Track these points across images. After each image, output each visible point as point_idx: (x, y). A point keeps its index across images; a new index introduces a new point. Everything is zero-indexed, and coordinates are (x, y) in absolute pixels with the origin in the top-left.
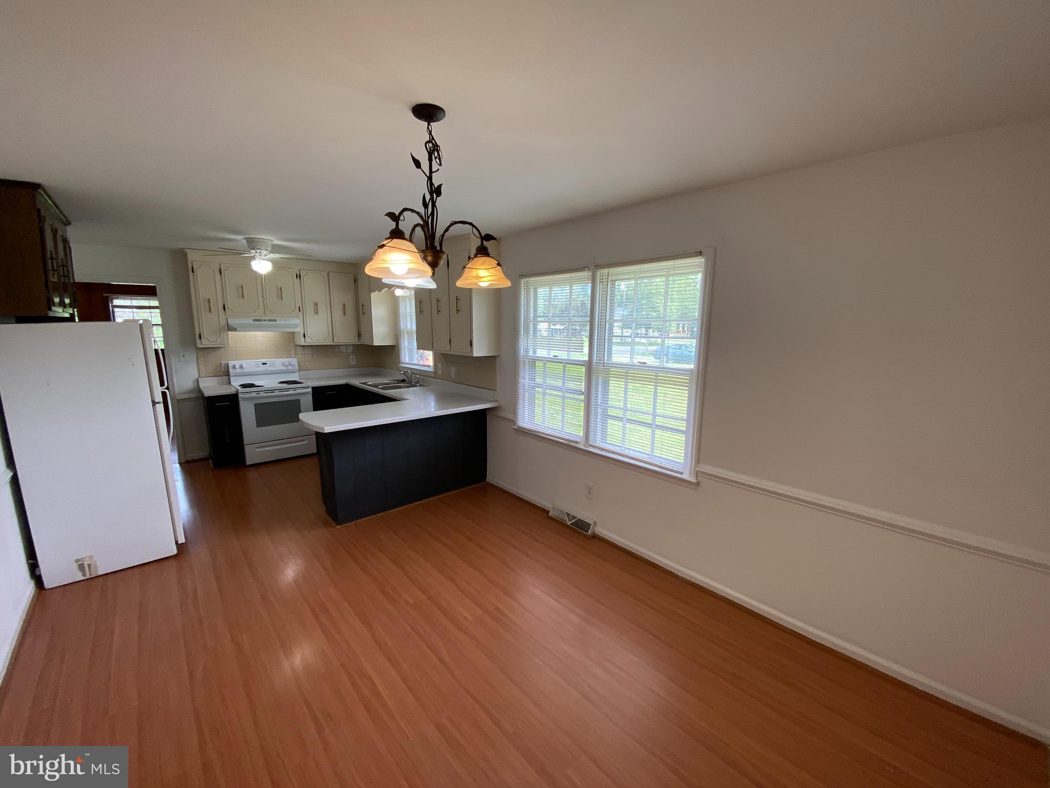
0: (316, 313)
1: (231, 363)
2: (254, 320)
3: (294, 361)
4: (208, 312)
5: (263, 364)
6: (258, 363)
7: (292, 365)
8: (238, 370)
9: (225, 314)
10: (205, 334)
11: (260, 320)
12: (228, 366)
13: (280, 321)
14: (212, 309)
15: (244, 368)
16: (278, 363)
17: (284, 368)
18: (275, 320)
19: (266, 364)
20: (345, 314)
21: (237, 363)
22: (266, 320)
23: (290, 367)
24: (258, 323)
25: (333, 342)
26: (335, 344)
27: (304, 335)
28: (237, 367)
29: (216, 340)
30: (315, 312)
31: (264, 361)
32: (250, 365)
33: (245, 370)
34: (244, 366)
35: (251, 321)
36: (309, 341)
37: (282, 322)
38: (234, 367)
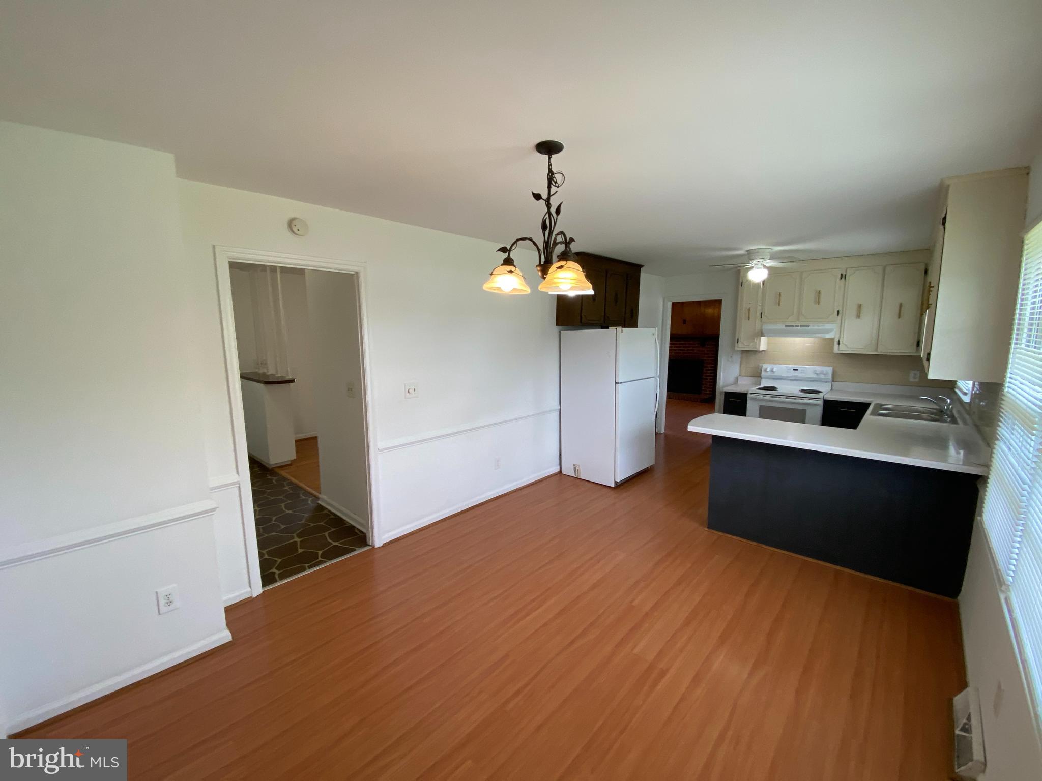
0: (858, 316)
1: (764, 366)
2: (787, 326)
3: (829, 370)
4: (747, 319)
5: (794, 370)
6: (788, 368)
7: (824, 374)
8: (769, 373)
9: (761, 322)
10: (741, 340)
11: (793, 326)
12: (762, 368)
13: (813, 326)
14: (751, 316)
15: (774, 372)
16: (809, 370)
17: (815, 376)
18: (808, 326)
19: (797, 370)
20: (899, 316)
21: (769, 367)
22: (797, 326)
23: (822, 376)
24: (791, 329)
25: (876, 350)
26: (879, 354)
27: (839, 341)
28: (768, 370)
29: (751, 344)
31: (796, 367)
32: (779, 369)
33: (776, 374)
34: (775, 370)
35: (782, 327)
36: (843, 349)
37: (816, 328)
38: (766, 370)
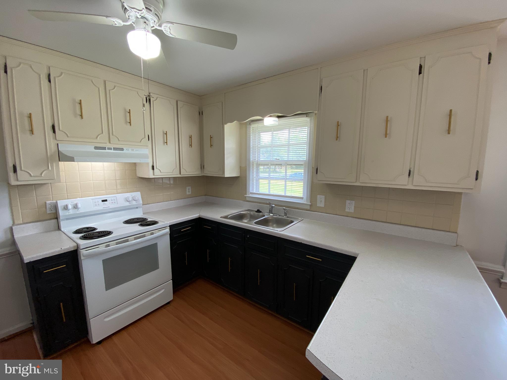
0: (166, 142)
1: (61, 204)
2: (96, 148)
3: (138, 195)
4: (28, 133)
5: (103, 201)
6: (95, 200)
7: (135, 200)
8: (71, 212)
9: (55, 138)
10: (23, 165)
11: (104, 148)
12: (56, 207)
13: (127, 149)
14: (35, 130)
15: (79, 208)
16: (120, 198)
17: (127, 204)
18: (122, 149)
19: (106, 201)
20: (191, 146)
21: (70, 203)
22: (109, 149)
23: (134, 203)
24: (100, 152)
25: (180, 173)
26: (181, 176)
27: (153, 167)
28: (70, 207)
29: (41, 174)
30: (164, 143)
31: (104, 198)
32: (86, 203)
33: (81, 211)
35: (92, 149)
36: (158, 174)
37: (130, 151)
38: (66, 208)
